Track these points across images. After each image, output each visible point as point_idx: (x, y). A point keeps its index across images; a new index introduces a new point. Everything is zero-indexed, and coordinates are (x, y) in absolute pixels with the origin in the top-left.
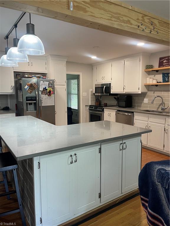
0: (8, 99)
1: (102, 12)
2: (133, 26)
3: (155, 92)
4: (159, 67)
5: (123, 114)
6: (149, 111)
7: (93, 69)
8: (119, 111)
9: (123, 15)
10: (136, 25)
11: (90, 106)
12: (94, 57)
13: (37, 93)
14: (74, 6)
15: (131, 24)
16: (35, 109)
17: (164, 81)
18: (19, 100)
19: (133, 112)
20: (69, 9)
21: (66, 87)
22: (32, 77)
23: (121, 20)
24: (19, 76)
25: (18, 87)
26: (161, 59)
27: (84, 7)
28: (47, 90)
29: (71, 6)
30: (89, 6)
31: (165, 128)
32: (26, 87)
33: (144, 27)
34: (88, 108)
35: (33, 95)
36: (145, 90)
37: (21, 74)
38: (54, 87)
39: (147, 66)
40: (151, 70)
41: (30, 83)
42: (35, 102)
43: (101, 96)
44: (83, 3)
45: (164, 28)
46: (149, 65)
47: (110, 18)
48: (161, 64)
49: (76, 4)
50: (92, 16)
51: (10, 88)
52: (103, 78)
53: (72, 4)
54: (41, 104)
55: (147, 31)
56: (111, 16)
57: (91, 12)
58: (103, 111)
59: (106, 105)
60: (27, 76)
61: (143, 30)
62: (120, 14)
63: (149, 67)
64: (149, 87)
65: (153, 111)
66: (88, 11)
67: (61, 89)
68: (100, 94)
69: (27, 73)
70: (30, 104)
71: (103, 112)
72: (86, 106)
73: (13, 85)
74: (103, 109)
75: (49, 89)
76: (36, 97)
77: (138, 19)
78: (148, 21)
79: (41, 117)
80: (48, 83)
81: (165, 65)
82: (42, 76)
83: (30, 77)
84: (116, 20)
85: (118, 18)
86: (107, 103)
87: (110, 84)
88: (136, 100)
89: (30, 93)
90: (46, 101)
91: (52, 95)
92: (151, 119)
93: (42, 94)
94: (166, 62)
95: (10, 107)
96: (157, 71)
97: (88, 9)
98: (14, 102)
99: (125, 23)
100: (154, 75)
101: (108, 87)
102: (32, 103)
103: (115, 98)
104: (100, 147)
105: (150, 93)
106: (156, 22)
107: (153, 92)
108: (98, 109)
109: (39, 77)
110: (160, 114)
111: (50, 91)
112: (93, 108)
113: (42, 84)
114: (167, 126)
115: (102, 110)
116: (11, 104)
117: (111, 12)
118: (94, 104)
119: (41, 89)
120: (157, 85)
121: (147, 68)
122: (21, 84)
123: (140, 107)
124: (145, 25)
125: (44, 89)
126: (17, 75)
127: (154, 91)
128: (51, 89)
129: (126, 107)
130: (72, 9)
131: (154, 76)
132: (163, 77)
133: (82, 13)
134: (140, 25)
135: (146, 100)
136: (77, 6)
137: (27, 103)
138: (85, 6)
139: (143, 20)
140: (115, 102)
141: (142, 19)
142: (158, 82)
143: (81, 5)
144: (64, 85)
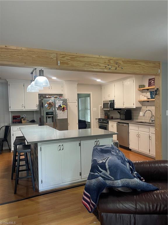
0: (34, 114)
1: (79, 62)
2: (101, 67)
3: (147, 107)
4: (149, 87)
5: (122, 125)
6: (143, 123)
7: (101, 89)
8: (119, 122)
9: (93, 62)
10: (104, 66)
11: (99, 119)
12: (99, 80)
13: (54, 109)
14: (60, 63)
15: (100, 66)
16: (53, 122)
17: (152, 98)
18: (42, 115)
19: (128, 124)
20: (57, 65)
21: (77, 104)
22: (51, 97)
23: (92, 65)
24: (42, 97)
25: (41, 105)
26: (150, 80)
27: (67, 62)
28: (61, 107)
30: (70, 61)
31: (149, 136)
32: (46, 105)
33: (110, 67)
34: (97, 120)
35: (51, 110)
36: (139, 105)
37: (44, 95)
38: (67, 104)
39: (140, 86)
40: (142, 89)
41: (49, 102)
42: (52, 116)
43: (109, 111)
44: (66, 60)
45: (128, 65)
46: (142, 85)
47: (84, 65)
48: (150, 84)
49: (62, 61)
51: (35, 106)
52: (109, 96)
53: (59, 62)
54: (57, 117)
55: (113, 68)
56: (84, 64)
59: (112, 118)
60: (47, 97)
61: (110, 69)
62: (91, 62)
64: (142, 102)
65: (145, 123)
67: (73, 106)
68: (108, 109)
69: (47, 95)
70: (49, 117)
72: (96, 119)
73: (38, 104)
74: (108, 121)
75: (63, 106)
76: (53, 112)
77: (105, 62)
78: (113, 62)
79: (57, 127)
80: (62, 101)
81: (153, 85)
82: (58, 97)
83: (50, 98)
84: (88, 65)
85: (90, 64)
86: (113, 117)
87: (114, 101)
88: (134, 114)
89: (49, 109)
90: (60, 115)
91: (66, 111)
92: (141, 129)
93: (58, 110)
94: (153, 83)
95: (35, 120)
96: (148, 90)
97: (69, 63)
98: (39, 116)
99: (95, 66)
100: (145, 93)
101: (112, 103)
102: (50, 117)
103: (119, 112)
105: (144, 108)
106: (121, 62)
107: (146, 107)
108: (104, 122)
109: (56, 98)
110: (149, 124)
111: (64, 108)
112: (101, 120)
113: (58, 103)
114: (151, 134)
115: (107, 122)
116: (36, 117)
117: (84, 62)
118: (103, 117)
119: (57, 106)
120: (148, 101)
121: (139, 88)
122: (42, 103)
123: (137, 119)
124: (110, 65)
125: (59, 106)
126: (40, 96)
127: (147, 106)
128: (65, 106)
129: (126, 119)
130: (59, 65)
131: (146, 94)
132: (150, 94)
134: (107, 65)
135: (141, 114)
136: (62, 62)
137: (47, 117)
139: (110, 63)
140: (118, 116)
141: (108, 62)
142: (148, 99)
143: (65, 61)
144: (76, 103)
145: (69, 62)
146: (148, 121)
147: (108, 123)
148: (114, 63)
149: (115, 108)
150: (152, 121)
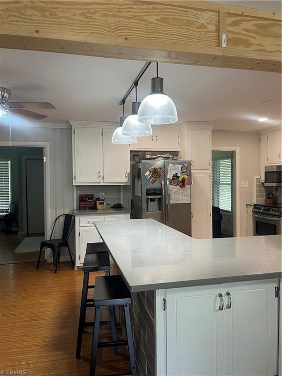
0: (120, 192)
13: (163, 182)
14: (228, 40)
16: (160, 209)
18: (136, 194)
20: (219, 46)
21: (210, 172)
22: (156, 158)
24: (137, 156)
25: (136, 173)
27: (246, 38)
28: (178, 177)
29: (223, 41)
30: (255, 35)
32: (148, 173)
34: (251, 209)
35: (156, 185)
37: (140, 153)
38: (190, 172)
41: (153, 167)
42: (160, 196)
43: (277, 188)
44: (243, 32)
49: (231, 36)
50: (260, 50)
51: (124, 175)
53: (224, 37)
54: (169, 201)
57: (258, 45)
60: (149, 156)
66: (254, 44)
69: (149, 153)
70: (152, 200)
72: (247, 205)
73: (129, 171)
75: (181, 177)
76: (161, 190)
79: (168, 221)
80: (181, 166)
82: (171, 156)
83: (154, 159)
89: (153, 183)
90: (176, 195)
91: (187, 186)
93: (171, 184)
95: (122, 204)
98: (130, 196)
102: (155, 199)
108: (271, 212)
109: (167, 158)
111: (183, 180)
113: (171, 169)
115: (279, 214)
116: (124, 199)
118: (263, 203)
119: (170, 176)
122: (139, 169)
125: (173, 176)
126: (134, 156)
128: (186, 177)
130: (224, 45)
133: (241, 48)
136: (234, 39)
137: (147, 199)
138: (248, 36)
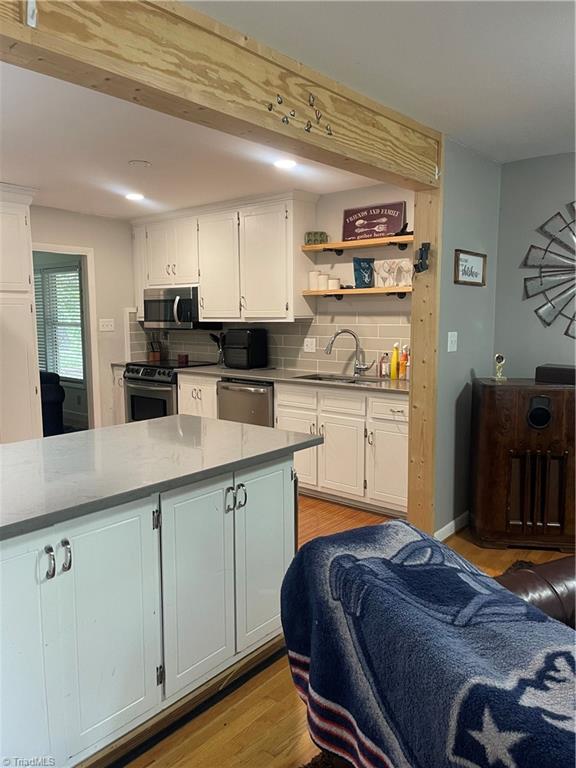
1: (147, 44)
2: (253, 104)
3: (337, 318)
4: (344, 240)
5: (241, 390)
6: (320, 379)
7: (133, 237)
8: (228, 380)
9: (216, 64)
10: (263, 102)
11: (128, 365)
12: (135, 197)
14: (41, 13)
15: (247, 96)
17: (360, 283)
19: (271, 384)
23: (210, 79)
26: (348, 214)
29: (30, 12)
31: (366, 430)
33: (287, 112)
34: (121, 372)
36: (306, 312)
39: (309, 234)
40: (321, 246)
43: (166, 332)
44: (76, 6)
45: (350, 120)
46: (316, 233)
47: (172, 68)
48: (349, 232)
49: (48, 7)
50: (109, 53)
52: (171, 269)
53: (32, 4)
55: (298, 124)
56: (177, 61)
57: (105, 40)
58: (176, 383)
59: (185, 362)
61: (285, 121)
62: (207, 59)
63: (315, 237)
64: (316, 301)
65: (332, 378)
66: (96, 36)
67: (15, 307)
68: (162, 325)
71: (174, 386)
72: (113, 365)
74: (176, 374)
77: (267, 83)
78: (301, 91)
81: (361, 234)
84: (195, 77)
85: (203, 73)
86: (187, 356)
87: (195, 290)
88: (278, 345)
92: (326, 404)
94: (362, 226)
96: (339, 252)
97: (93, 29)
99: (225, 90)
100: (329, 266)
101: (188, 302)
103: (215, 338)
104: (155, 508)
105: (321, 322)
106: (324, 97)
107: (329, 318)
108: (157, 377)
110: (352, 385)
112: (138, 372)
114: (371, 421)
115: (169, 379)
117: (176, 48)
118: (143, 359)
120: (339, 297)
121: (308, 242)
123: (293, 364)
124: (289, 105)
127: (334, 314)
129: (250, 366)
131: (332, 267)
132: (355, 270)
133: (71, 38)
134: (274, 101)
135: (310, 344)
136: (52, 13)
138: (85, 17)
139: (285, 89)
140: (214, 352)
141: (280, 82)
142: (342, 288)
143: (68, 13)
144: (26, 292)
145: (90, 24)
146: (338, 372)
147: (175, 381)
148: (302, 96)
149: (201, 320)
150: (358, 371)
